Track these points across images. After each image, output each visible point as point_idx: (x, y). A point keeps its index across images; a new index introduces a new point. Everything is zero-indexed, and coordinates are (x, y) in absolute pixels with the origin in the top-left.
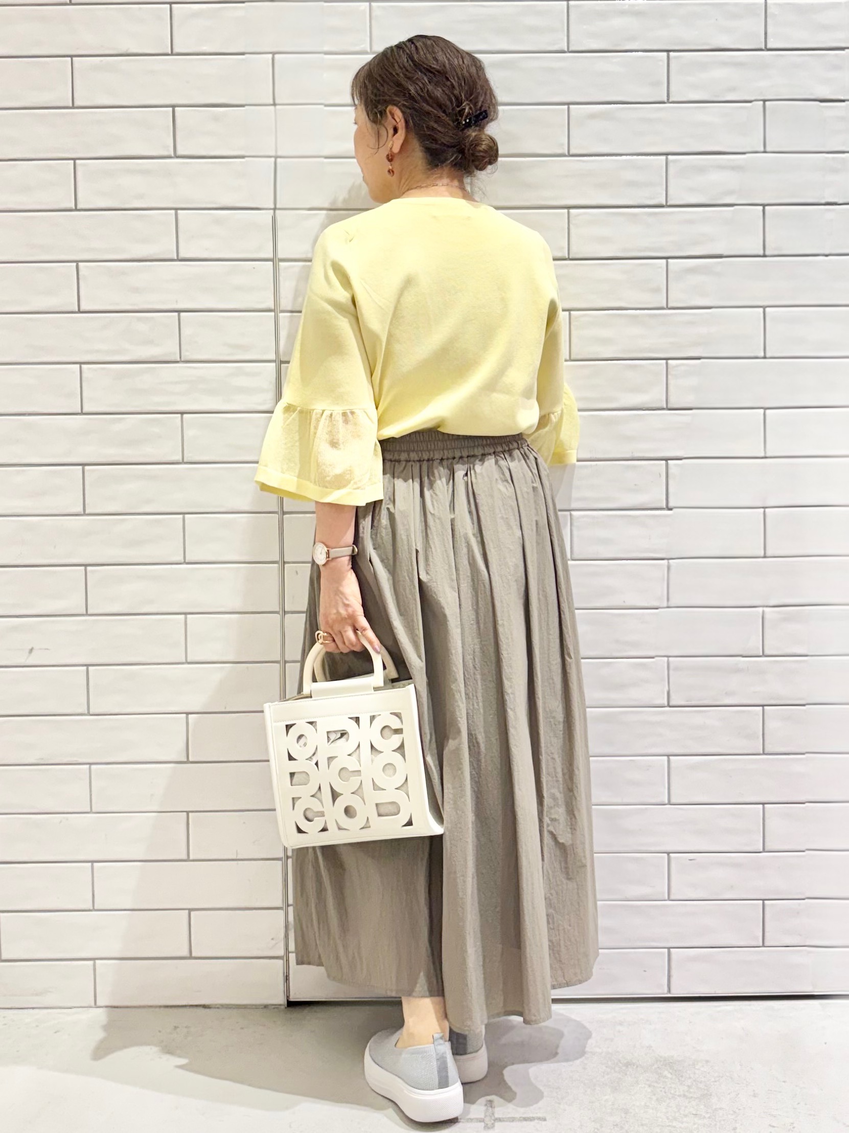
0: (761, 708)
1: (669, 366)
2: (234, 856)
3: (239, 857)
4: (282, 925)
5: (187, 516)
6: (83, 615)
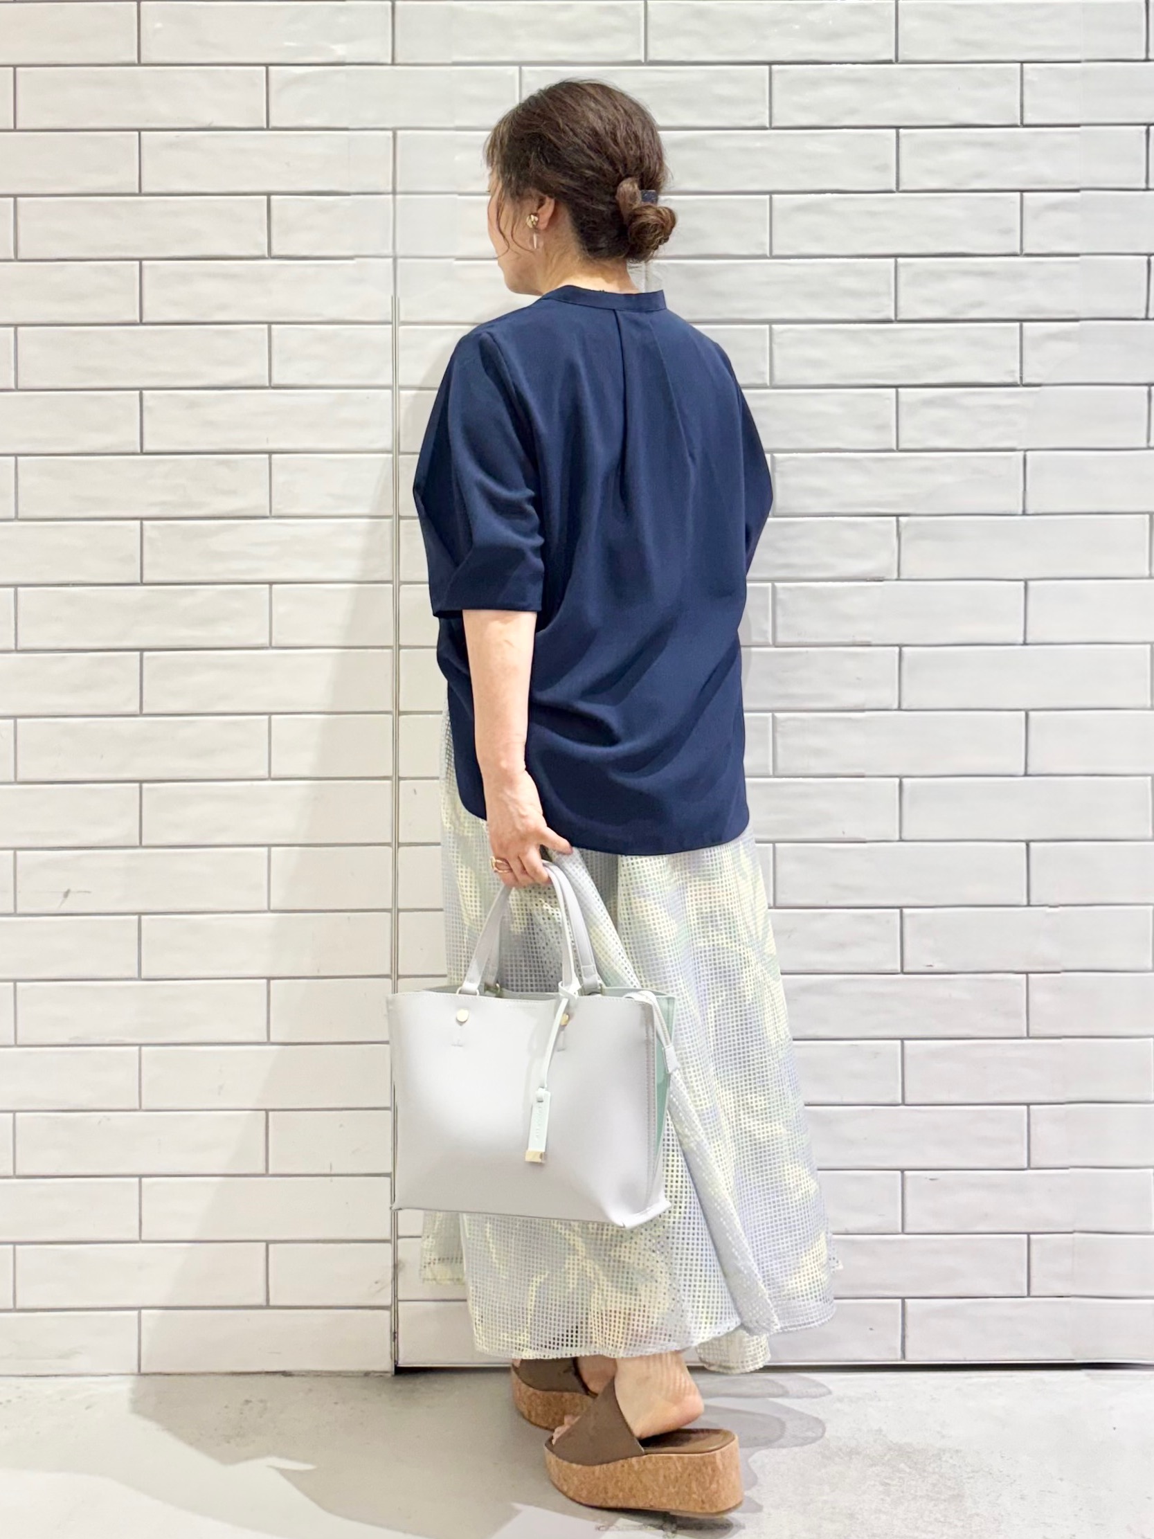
0: (1024, 976)
1: (901, 524)
2: (327, 1171)
3: (333, 1172)
4: (390, 1263)
5: (274, 717)
6: (136, 847)
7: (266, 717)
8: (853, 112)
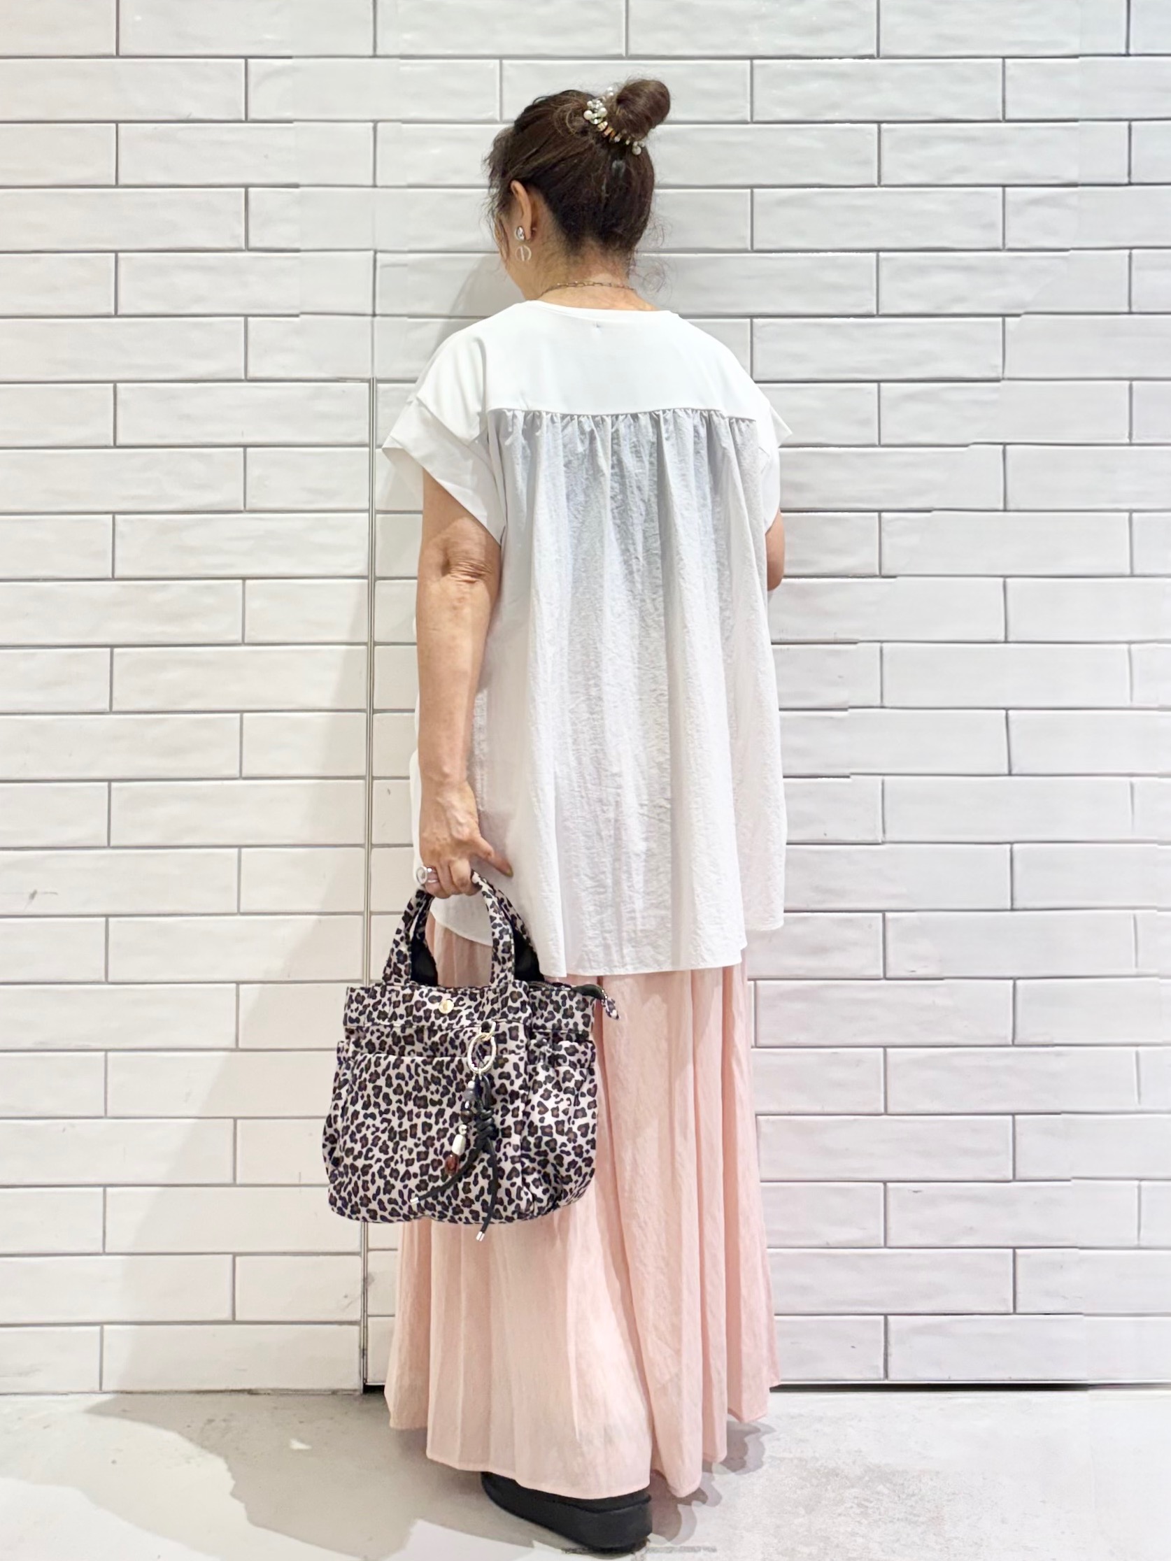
0: (1011, 982)
1: (882, 520)
2: (297, 1182)
3: (303, 1182)
4: (360, 1276)
5: (246, 715)
6: (104, 847)
7: (238, 715)
8: (834, 106)
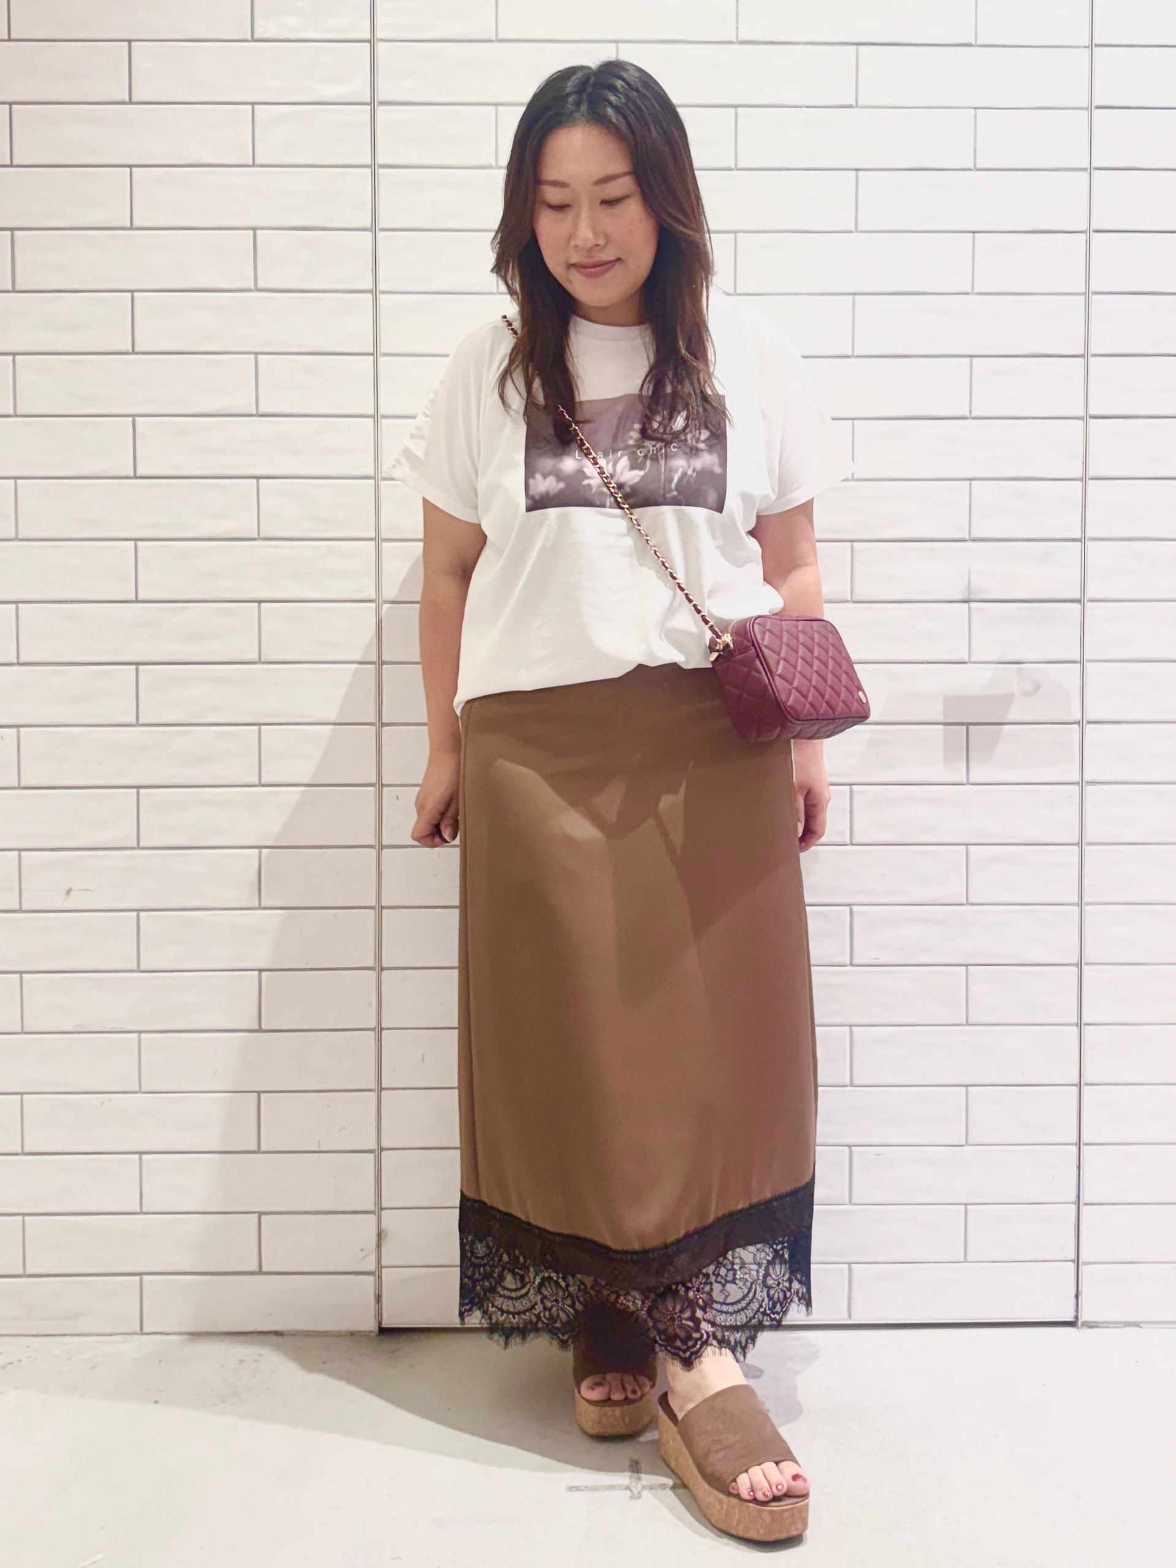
0: (964, 968)
1: (854, 549)
2: (316, 1149)
3: (322, 1149)
4: (374, 1233)
5: (263, 728)
6: (133, 848)
7: (256, 728)
